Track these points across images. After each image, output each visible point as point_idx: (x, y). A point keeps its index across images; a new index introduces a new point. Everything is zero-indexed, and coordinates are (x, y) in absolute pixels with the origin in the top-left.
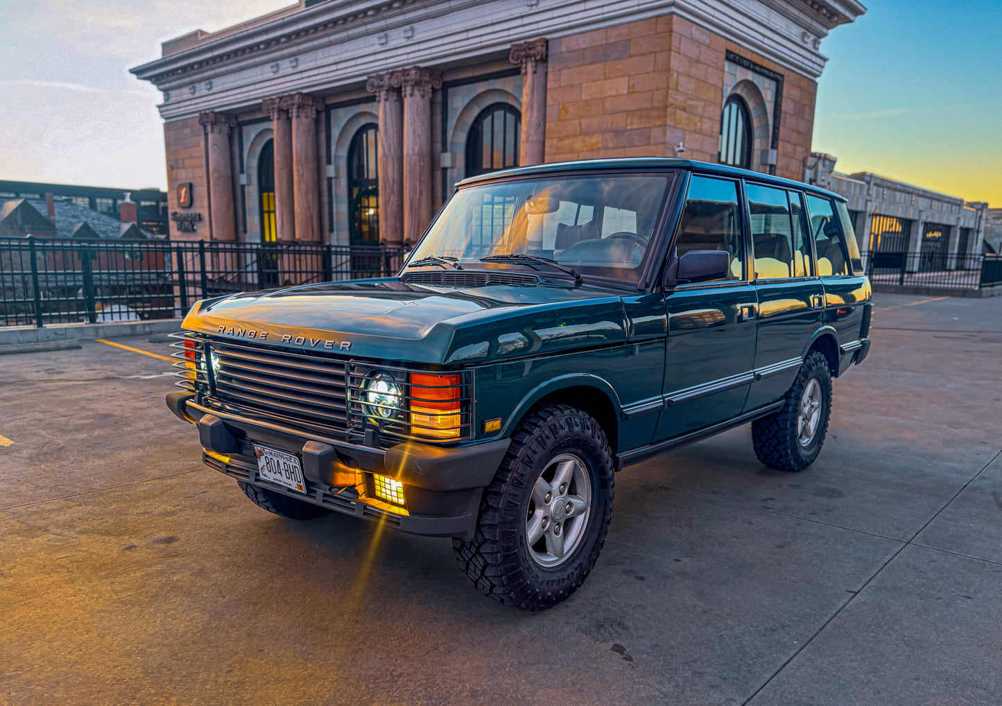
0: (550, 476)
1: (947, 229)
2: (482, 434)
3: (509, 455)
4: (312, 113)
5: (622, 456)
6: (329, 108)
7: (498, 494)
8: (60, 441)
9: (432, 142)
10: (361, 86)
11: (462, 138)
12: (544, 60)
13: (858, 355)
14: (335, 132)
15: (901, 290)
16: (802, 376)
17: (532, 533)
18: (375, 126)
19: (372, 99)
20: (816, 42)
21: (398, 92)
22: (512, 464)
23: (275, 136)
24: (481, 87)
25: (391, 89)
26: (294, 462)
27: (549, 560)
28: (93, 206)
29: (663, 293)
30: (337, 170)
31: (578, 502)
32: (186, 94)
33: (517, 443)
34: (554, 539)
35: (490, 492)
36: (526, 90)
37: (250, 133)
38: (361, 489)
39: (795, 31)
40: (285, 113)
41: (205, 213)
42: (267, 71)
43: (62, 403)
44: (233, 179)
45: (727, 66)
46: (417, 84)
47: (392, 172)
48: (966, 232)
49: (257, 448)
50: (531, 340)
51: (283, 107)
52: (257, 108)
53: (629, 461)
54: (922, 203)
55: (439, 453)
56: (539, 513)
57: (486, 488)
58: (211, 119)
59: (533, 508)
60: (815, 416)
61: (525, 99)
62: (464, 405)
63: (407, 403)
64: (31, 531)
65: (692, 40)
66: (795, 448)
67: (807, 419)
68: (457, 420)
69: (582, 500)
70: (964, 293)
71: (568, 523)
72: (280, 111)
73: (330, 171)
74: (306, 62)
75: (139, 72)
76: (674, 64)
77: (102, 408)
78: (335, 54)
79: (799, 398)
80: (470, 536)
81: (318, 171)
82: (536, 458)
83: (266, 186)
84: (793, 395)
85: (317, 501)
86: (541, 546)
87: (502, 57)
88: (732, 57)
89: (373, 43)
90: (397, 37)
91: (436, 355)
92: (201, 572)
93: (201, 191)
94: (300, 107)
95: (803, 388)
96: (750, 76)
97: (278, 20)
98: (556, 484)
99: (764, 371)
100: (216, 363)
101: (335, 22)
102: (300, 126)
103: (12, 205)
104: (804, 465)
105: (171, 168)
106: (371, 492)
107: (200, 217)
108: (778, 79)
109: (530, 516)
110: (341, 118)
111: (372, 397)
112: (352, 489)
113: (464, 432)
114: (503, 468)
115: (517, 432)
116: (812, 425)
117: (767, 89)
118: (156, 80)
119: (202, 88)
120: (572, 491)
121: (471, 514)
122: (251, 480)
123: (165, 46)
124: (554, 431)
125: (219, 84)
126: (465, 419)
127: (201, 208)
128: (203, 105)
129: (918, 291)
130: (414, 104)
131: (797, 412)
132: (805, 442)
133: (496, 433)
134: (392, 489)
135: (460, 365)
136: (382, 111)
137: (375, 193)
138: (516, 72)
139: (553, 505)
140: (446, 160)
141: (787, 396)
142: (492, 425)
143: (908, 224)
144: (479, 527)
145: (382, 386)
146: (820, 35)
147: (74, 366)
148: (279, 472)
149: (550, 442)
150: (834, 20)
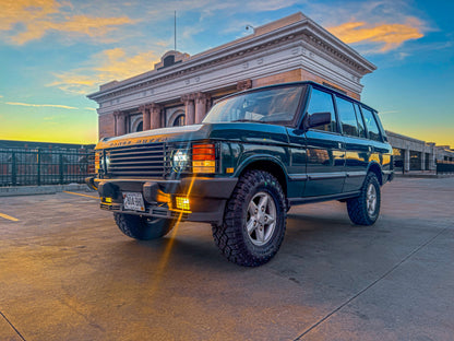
0: (257, 201)
1: (420, 154)
2: (225, 174)
3: (238, 186)
4: (159, 110)
5: (290, 199)
6: (166, 109)
7: (233, 204)
8: (40, 219)
10: (179, 100)
13: (390, 177)
14: (168, 118)
15: (403, 176)
16: (367, 181)
17: (250, 227)
18: (184, 115)
19: (183, 105)
20: (359, 80)
21: (193, 101)
22: (239, 191)
23: (144, 120)
25: (190, 101)
26: (140, 196)
27: (258, 243)
29: (304, 131)
31: (270, 218)
32: (109, 104)
34: (260, 233)
35: (229, 201)
38: (170, 205)
39: (350, 76)
40: (148, 111)
42: (141, 95)
46: (201, 98)
48: (427, 155)
49: (124, 194)
51: (147, 108)
52: (137, 109)
54: (408, 143)
55: (206, 179)
56: (253, 218)
57: (228, 200)
58: (118, 114)
59: (249, 215)
60: (374, 201)
62: (216, 158)
63: (192, 159)
65: (309, 78)
66: (367, 214)
67: (371, 202)
68: (213, 163)
69: (272, 217)
70: (431, 177)
71: (266, 227)
72: (146, 110)
74: (156, 91)
75: (90, 97)
78: (169, 88)
79: (366, 191)
80: (220, 224)
82: (251, 189)
84: (364, 189)
85: (150, 214)
86: (254, 235)
89: (184, 83)
90: (193, 81)
94: (154, 108)
95: (367, 187)
98: (260, 207)
99: (351, 174)
100: (108, 161)
101: (168, 76)
102: (154, 116)
104: (372, 222)
106: (174, 206)
109: (249, 219)
110: (170, 112)
111: (176, 160)
112: (165, 204)
113: (217, 170)
114: (235, 192)
115: (242, 175)
116: (373, 205)
118: (97, 99)
119: (115, 102)
120: (267, 212)
121: (221, 211)
122: (121, 211)
123: (101, 87)
124: (258, 179)
125: (122, 100)
126: (217, 164)
128: (115, 108)
129: (410, 176)
130: (199, 106)
131: (366, 197)
132: (371, 212)
133: (231, 174)
134: (184, 203)
135: (215, 141)
136: (187, 109)
139: (258, 216)
141: (361, 189)
142: (231, 170)
143: (403, 151)
144: (224, 220)
145: (180, 154)
146: (359, 78)
148: (133, 203)
149: (257, 184)
150: (364, 71)
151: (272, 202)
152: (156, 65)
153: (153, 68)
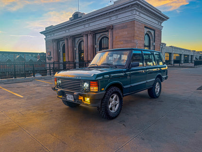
0: (112, 98)
1: (188, 55)
2: (101, 91)
3: (105, 94)
4: (72, 39)
5: (124, 95)
6: (75, 38)
8: (31, 96)
9: (93, 43)
10: (81, 34)
11: (98, 42)
12: (113, 29)
13: (166, 78)
14: (76, 42)
16: (155, 82)
17: (110, 107)
18: (83, 41)
19: (83, 36)
20: (161, 24)
21: (87, 35)
23: (66, 43)
24: (102, 34)
26: (72, 96)
27: (113, 111)
28: (32, 56)
29: (130, 69)
30: (76, 49)
31: (117, 102)
32: (50, 36)
33: (107, 92)
34: (114, 108)
35: (103, 99)
36: (109, 34)
37: (61, 43)
39: (157, 22)
40: (67, 39)
41: (53, 57)
42: (64, 32)
43: (31, 90)
44: (58, 51)
45: (145, 29)
46: (90, 34)
47: (86, 49)
48: (192, 56)
49: (66, 94)
50: (110, 76)
51: (67, 38)
52: (62, 38)
53: (125, 96)
54: (183, 51)
55: (95, 93)
56: (111, 103)
58: (54, 40)
61: (109, 36)
62: (98, 86)
63: (90, 86)
64: (29, 110)
65: (138, 24)
66: (155, 94)
67: (157, 89)
70: (191, 67)
71: (116, 105)
73: (75, 49)
74: (71, 30)
75: (41, 33)
76: (135, 29)
77: (38, 91)
78: (76, 29)
79: (155, 86)
80: (100, 107)
81: (73, 49)
82: (110, 94)
83: (64, 52)
85: (76, 102)
86: (111, 109)
87: (105, 28)
88: (145, 27)
89: (83, 27)
90: (87, 26)
91: (94, 79)
92: (57, 115)
93: (52, 53)
94: (70, 38)
95: (156, 84)
96: (149, 30)
97: (66, 23)
98: (113, 99)
99: (148, 81)
101: (75, 24)
102: (70, 41)
103: (18, 56)
104: (157, 97)
105: (47, 49)
106: (84, 100)
107: (52, 58)
108: (154, 31)
109: (109, 104)
110: (77, 40)
111: (84, 85)
112: (81, 100)
113: (98, 90)
114: (105, 96)
115: (107, 90)
116: (158, 90)
117: (152, 32)
118: (44, 34)
119: (52, 35)
120: (116, 100)
121: (100, 104)
122: (65, 100)
123: (46, 28)
124: (112, 90)
125: (55, 34)
126: (98, 88)
127: (52, 56)
128: (53, 38)
129: (183, 67)
130: (90, 37)
131: (155, 88)
132: (157, 93)
134: (88, 100)
135: (98, 80)
136: (84, 38)
137: (83, 52)
138: (108, 31)
139: (113, 102)
140: (96, 46)
141: (153, 85)
142: (103, 89)
143: (181, 55)
145: (86, 84)
146: (161, 23)
147: (31, 84)
148: (70, 98)
149: (112, 92)
150: (163, 20)
151: (118, 97)
152: (70, 18)
153: (69, 20)
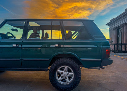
37: (120, 30)
44: (117, 36)
72: (122, 26)
93: (113, 38)
94: (125, 25)
102: (125, 28)
105: (110, 35)
118: (108, 25)
123: (110, 21)
125: (115, 24)
127: (113, 40)
128: (114, 27)
152: (126, 10)
